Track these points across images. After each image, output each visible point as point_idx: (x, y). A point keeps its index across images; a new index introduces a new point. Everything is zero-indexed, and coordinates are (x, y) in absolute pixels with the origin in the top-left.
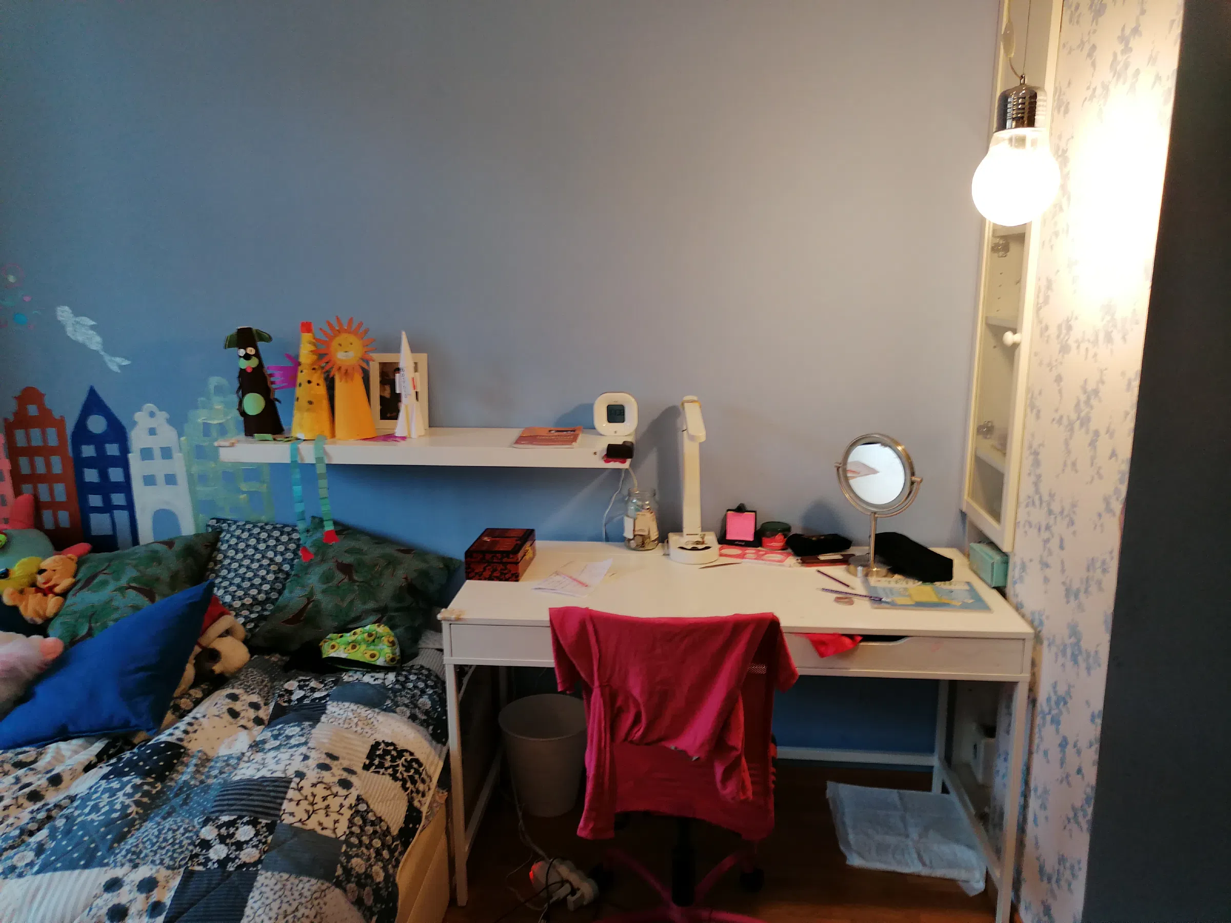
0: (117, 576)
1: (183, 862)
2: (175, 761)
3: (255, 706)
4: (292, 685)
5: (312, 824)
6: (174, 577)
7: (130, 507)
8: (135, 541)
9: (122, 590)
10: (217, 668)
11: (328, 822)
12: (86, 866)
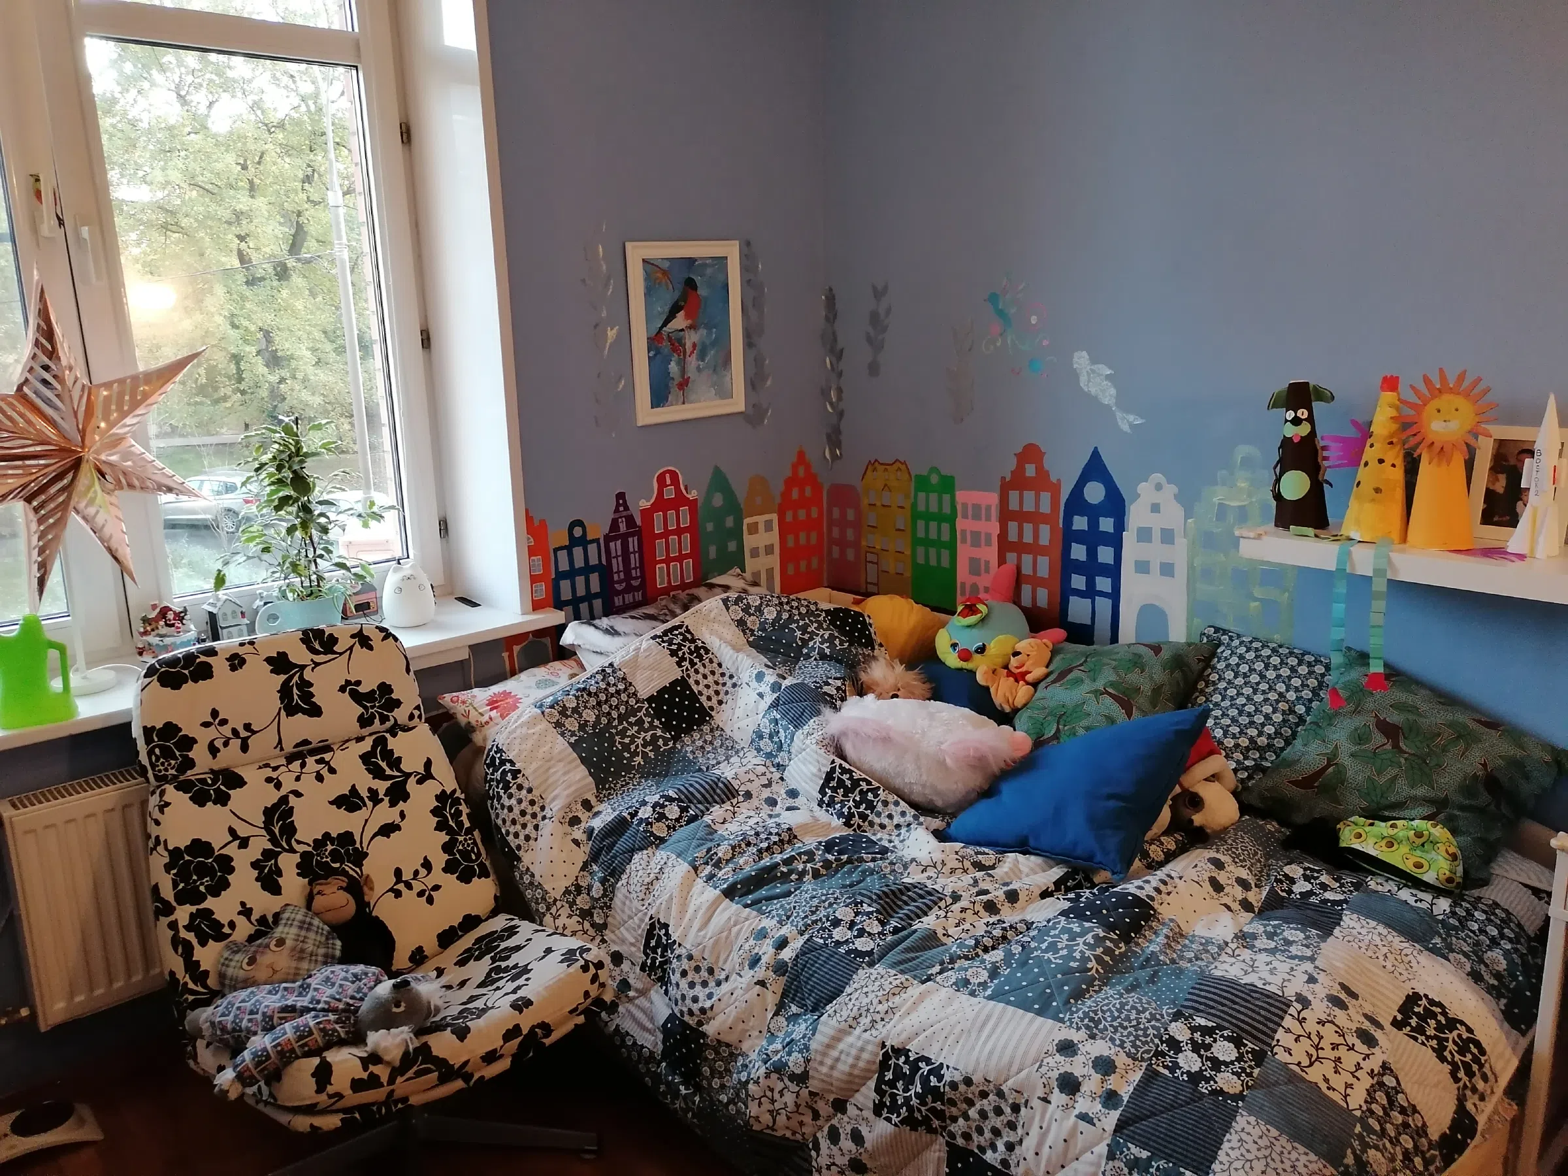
0: (1093, 674)
1: (1146, 1056)
2: (1143, 923)
3: (1243, 884)
4: (1295, 871)
5: (1314, 1075)
6: (1157, 690)
7: (1115, 596)
8: (1114, 639)
9: (1097, 693)
10: (1198, 819)
11: (1338, 1082)
12: (1039, 1013)
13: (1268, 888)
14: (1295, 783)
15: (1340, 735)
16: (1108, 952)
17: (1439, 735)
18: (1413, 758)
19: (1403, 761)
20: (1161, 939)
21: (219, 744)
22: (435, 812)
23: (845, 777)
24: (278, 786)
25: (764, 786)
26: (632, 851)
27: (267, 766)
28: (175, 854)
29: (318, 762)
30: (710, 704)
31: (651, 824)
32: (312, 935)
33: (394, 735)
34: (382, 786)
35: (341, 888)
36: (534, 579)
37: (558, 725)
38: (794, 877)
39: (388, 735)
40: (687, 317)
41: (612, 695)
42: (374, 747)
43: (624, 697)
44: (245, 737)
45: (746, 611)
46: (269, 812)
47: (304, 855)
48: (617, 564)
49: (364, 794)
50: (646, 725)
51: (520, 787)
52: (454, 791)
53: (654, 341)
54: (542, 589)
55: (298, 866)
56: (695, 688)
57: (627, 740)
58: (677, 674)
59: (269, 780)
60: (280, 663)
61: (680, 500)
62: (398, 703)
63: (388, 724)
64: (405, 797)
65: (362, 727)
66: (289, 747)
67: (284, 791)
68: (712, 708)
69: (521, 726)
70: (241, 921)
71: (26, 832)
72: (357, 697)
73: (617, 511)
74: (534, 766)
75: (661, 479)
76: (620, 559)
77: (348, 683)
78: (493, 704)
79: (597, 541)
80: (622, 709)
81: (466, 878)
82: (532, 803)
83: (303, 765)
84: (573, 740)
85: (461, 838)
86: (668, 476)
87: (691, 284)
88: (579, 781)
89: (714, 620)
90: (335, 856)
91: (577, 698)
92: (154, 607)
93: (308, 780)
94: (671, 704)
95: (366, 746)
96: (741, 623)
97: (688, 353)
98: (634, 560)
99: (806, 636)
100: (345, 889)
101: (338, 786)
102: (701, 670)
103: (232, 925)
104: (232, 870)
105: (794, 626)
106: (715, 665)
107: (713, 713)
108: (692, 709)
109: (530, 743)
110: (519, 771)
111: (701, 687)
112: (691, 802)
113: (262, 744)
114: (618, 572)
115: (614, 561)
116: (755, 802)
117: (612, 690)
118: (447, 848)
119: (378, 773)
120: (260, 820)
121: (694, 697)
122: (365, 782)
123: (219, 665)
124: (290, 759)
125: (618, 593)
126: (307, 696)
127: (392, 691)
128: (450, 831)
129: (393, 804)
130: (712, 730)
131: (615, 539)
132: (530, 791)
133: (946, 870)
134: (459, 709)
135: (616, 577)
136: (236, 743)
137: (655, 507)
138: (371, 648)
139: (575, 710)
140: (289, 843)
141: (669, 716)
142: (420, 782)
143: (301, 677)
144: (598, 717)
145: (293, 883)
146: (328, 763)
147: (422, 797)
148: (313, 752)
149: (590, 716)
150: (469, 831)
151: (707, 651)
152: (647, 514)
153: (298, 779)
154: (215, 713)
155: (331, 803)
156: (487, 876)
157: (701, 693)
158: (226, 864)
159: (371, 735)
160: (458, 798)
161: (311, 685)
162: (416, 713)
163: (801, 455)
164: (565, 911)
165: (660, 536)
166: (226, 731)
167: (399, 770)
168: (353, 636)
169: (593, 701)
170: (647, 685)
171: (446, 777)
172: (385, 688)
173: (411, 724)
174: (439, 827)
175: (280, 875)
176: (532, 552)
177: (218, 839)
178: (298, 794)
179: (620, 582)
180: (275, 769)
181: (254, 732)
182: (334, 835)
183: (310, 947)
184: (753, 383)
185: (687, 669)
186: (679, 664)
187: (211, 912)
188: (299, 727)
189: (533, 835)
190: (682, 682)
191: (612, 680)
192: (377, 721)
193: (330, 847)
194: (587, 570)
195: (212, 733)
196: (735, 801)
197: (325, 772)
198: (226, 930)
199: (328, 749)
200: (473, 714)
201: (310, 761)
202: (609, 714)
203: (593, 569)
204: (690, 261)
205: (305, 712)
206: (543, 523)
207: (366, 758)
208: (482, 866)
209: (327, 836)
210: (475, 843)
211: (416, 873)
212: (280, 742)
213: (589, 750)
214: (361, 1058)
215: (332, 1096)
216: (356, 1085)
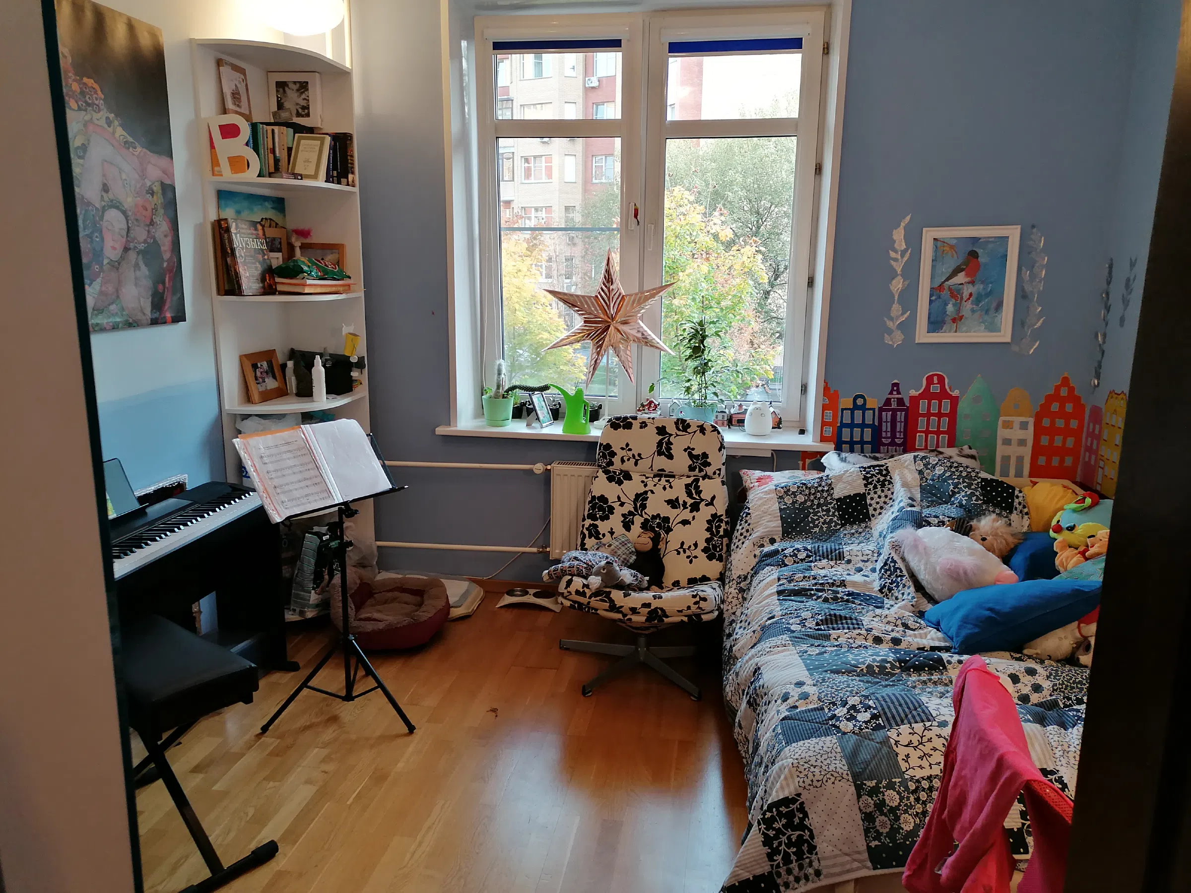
1: (826, 701)
3: (1037, 688)
12: (808, 670)
13: (1054, 697)
20: (924, 678)
21: (625, 458)
22: (708, 522)
23: (892, 564)
24: (646, 486)
25: (863, 561)
26: (768, 565)
27: (645, 475)
28: (593, 498)
29: (667, 481)
30: (874, 512)
31: (786, 557)
32: (623, 548)
33: (703, 479)
34: (690, 501)
35: (650, 537)
36: (824, 424)
37: (781, 497)
38: (815, 597)
39: (701, 479)
40: (967, 275)
41: (819, 491)
42: (692, 482)
43: (825, 494)
44: (637, 459)
45: (925, 465)
46: (638, 496)
47: (646, 520)
48: (886, 427)
49: (681, 502)
50: (831, 513)
51: (746, 522)
52: (722, 515)
54: (829, 431)
55: (642, 523)
56: (868, 501)
57: (815, 518)
58: (862, 490)
59: (643, 482)
60: (661, 430)
61: (943, 394)
62: (709, 464)
63: (703, 474)
64: (698, 510)
65: (690, 471)
66: (655, 469)
67: (647, 489)
68: (873, 515)
69: (762, 493)
70: (608, 535)
71: (557, 475)
72: (691, 456)
73: (891, 393)
74: (757, 513)
75: (930, 380)
76: (889, 424)
77: (689, 448)
78: (759, 480)
79: (874, 410)
80: (822, 501)
81: (710, 558)
82: (747, 531)
83: (659, 480)
84: (782, 507)
85: (715, 539)
86: (935, 379)
87: (974, 255)
88: (774, 527)
89: (907, 467)
90: (659, 525)
91: (798, 487)
92: (648, 400)
93: (659, 488)
94: (849, 505)
95: (689, 481)
96: (921, 472)
97: (965, 299)
98: (900, 427)
99: (956, 490)
100: (651, 539)
101: (671, 495)
102: (879, 493)
103: (604, 535)
104: (613, 513)
105: (950, 482)
106: (890, 492)
107: (872, 519)
108: (860, 512)
109: (761, 501)
110: (749, 514)
111: (873, 502)
112: (815, 554)
113: (644, 464)
114: (900, 432)
115: (884, 424)
116: (850, 566)
117: (820, 489)
118: (708, 541)
119: (690, 495)
120: (633, 497)
121: (866, 506)
122: (683, 497)
123: (636, 424)
124: (655, 476)
125: (885, 445)
126: (669, 449)
127: (708, 458)
128: (712, 534)
129: (691, 511)
130: (866, 527)
131: (888, 410)
132: (749, 525)
133: (885, 620)
134: (745, 478)
135: (884, 434)
136: (633, 461)
137: (922, 396)
138: (704, 434)
139: (794, 493)
140: (641, 512)
141: (845, 512)
142: (707, 505)
143: (669, 439)
144: (806, 501)
145: (636, 528)
146: (670, 483)
147: (705, 513)
148: (666, 476)
149: (801, 498)
150: (721, 537)
151: (890, 483)
152: (915, 400)
153: (655, 485)
154: (627, 445)
155: (665, 501)
156: (721, 561)
157: (871, 505)
158: (611, 510)
159: (694, 476)
160: (722, 520)
161: (672, 444)
162: (718, 472)
163: (1065, 381)
164: (734, 586)
165: (923, 415)
166: (630, 454)
167: (699, 496)
168: (698, 427)
169: (807, 492)
170: (840, 492)
171: (721, 507)
172: (705, 455)
173: (714, 476)
174: (708, 530)
175: (633, 524)
176: (825, 407)
177: (612, 499)
178: (652, 492)
179: (886, 438)
180: (647, 478)
181: (642, 458)
182: (662, 516)
183: (619, 552)
184: (1019, 323)
185: (870, 490)
186: (866, 485)
187: (598, 527)
188: (662, 462)
189: (740, 546)
190: (863, 496)
191: (823, 484)
192: (697, 470)
193: (658, 521)
194: (863, 426)
195: (624, 453)
196: (838, 562)
197: (667, 487)
198: (601, 536)
199: (673, 476)
200: (749, 481)
201: (663, 479)
202: (813, 501)
203: (868, 426)
204: (975, 240)
205: (666, 456)
206: (836, 392)
207: (687, 486)
208: (721, 556)
209: (658, 515)
210: (722, 544)
211: (690, 547)
212: (652, 466)
213: (789, 516)
214: (584, 584)
215: (568, 592)
216: (577, 592)
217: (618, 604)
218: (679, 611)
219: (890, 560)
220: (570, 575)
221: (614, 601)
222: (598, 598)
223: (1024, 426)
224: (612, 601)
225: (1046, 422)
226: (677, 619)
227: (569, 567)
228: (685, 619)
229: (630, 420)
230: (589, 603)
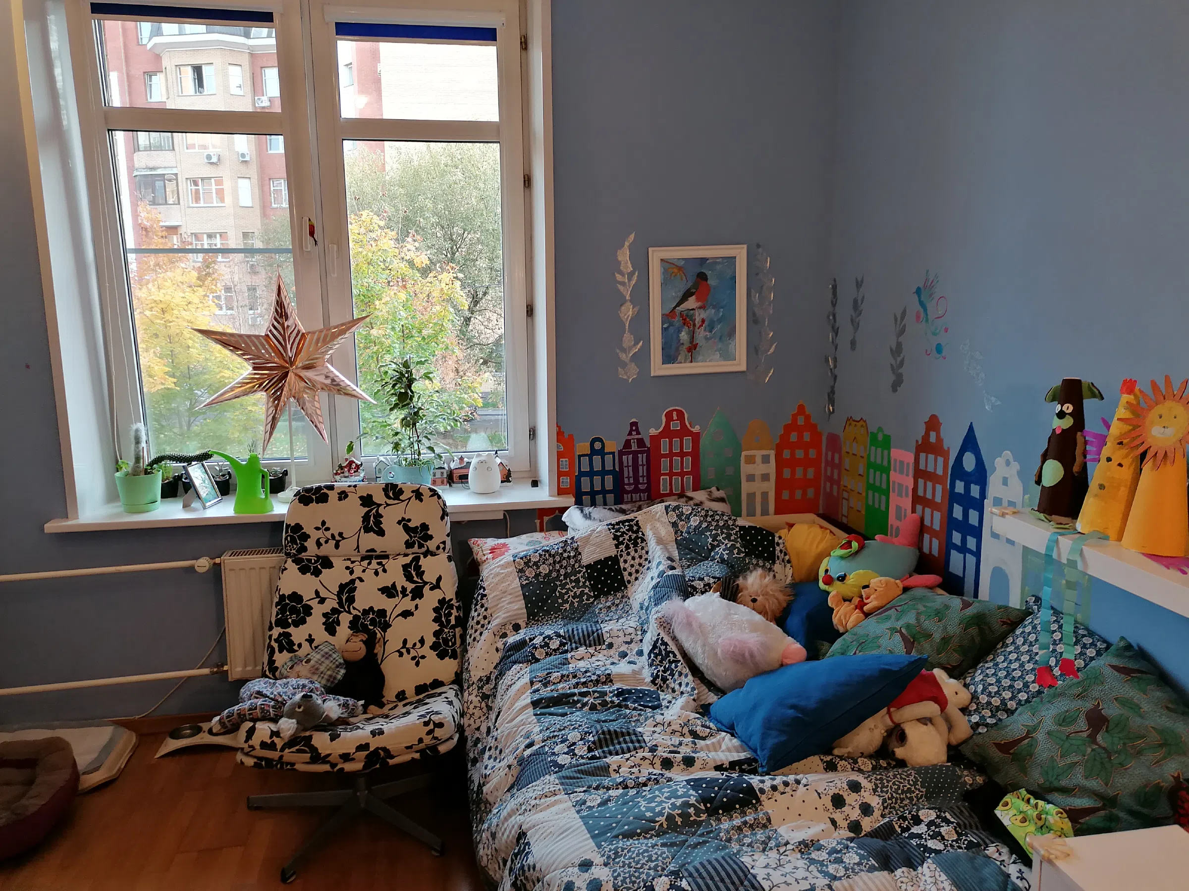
0: (901, 614)
2: (737, 806)
3: (866, 809)
4: (928, 815)
6: (945, 640)
7: (977, 554)
8: (976, 592)
9: (893, 630)
12: (593, 837)
13: (887, 819)
14: (998, 746)
15: (1049, 713)
16: (685, 816)
17: (1143, 737)
18: (1100, 750)
19: (1089, 750)
20: (737, 822)
21: (322, 541)
22: (436, 610)
23: (663, 647)
24: (352, 573)
25: (627, 643)
26: (515, 663)
27: (349, 559)
28: (282, 597)
29: (378, 564)
30: (629, 578)
31: (536, 648)
32: (327, 662)
33: (425, 557)
34: (410, 586)
35: (362, 641)
36: (560, 474)
37: (521, 571)
38: (579, 705)
39: (422, 556)
40: (698, 300)
41: (564, 559)
42: (412, 562)
43: (572, 561)
44: (338, 540)
45: (679, 516)
46: (342, 587)
47: (356, 617)
48: (628, 472)
49: (399, 589)
50: (581, 584)
51: (482, 606)
52: (451, 600)
53: (668, 317)
54: (566, 482)
55: (351, 622)
56: (622, 565)
57: (564, 591)
58: (613, 552)
59: (347, 568)
60: (367, 501)
61: (684, 431)
62: (431, 537)
63: (424, 550)
64: (421, 596)
65: (407, 548)
66: (363, 551)
67: (354, 576)
68: (629, 582)
69: (498, 567)
70: (306, 645)
71: (231, 570)
72: (407, 529)
73: (630, 434)
74: (494, 594)
75: (669, 416)
76: (631, 468)
77: (403, 519)
78: (492, 550)
79: (613, 453)
80: (569, 570)
81: (441, 656)
82: (485, 617)
83: (369, 564)
84: (524, 583)
85: (446, 630)
86: (675, 414)
87: (702, 277)
88: (518, 609)
89: (658, 520)
90: (373, 622)
91: (540, 555)
92: (346, 460)
93: (370, 573)
94: (601, 572)
95: (408, 560)
96: (674, 525)
97: (698, 326)
98: (642, 471)
99: (716, 543)
100: (365, 642)
101: (385, 580)
102: (632, 553)
103: (300, 646)
104: (310, 614)
105: (708, 534)
106: (644, 552)
107: (629, 586)
108: (614, 579)
109: (498, 578)
110: (485, 595)
111: (627, 566)
112: (570, 641)
113: (347, 546)
114: (643, 476)
115: (625, 469)
116: (612, 652)
117: (565, 555)
118: (436, 634)
119: (409, 578)
120: (336, 590)
121: (619, 572)
122: (401, 582)
123: (333, 496)
124: (363, 559)
125: (628, 492)
126: (378, 523)
127: (428, 529)
128: (441, 625)
129: (413, 599)
130: (623, 597)
131: (628, 453)
132: (486, 610)
133: (669, 730)
134: (475, 549)
135: (626, 481)
136: (332, 543)
137: (662, 435)
138: (421, 500)
139: (536, 564)
140: (349, 608)
141: (597, 580)
142: (432, 589)
143: (377, 511)
144: (550, 571)
145: (344, 630)
146: (383, 566)
147: (431, 599)
148: (377, 557)
149: (544, 569)
150: (453, 627)
151: (643, 540)
152: (655, 439)
153: (364, 571)
154: (324, 523)
155: (379, 590)
156: (455, 658)
157: (625, 569)
158: (308, 610)
159: (413, 553)
160: (453, 605)
161: (382, 516)
162: (442, 546)
163: (801, 409)
164: (475, 692)
165: (665, 456)
166: (328, 534)
167: (422, 579)
168: (413, 492)
169: (551, 560)
170: (589, 556)
171: (449, 589)
172: (425, 527)
173: (438, 552)
174: (435, 620)
175: (339, 624)
176: (560, 455)
177: (307, 595)
178: (361, 580)
179: (629, 484)
180: (353, 562)
181: (344, 538)
182: (376, 609)
183: (322, 668)
184: (753, 349)
185: (622, 551)
186: (617, 546)
187: (290, 635)
188: (370, 541)
189: (477, 639)
190: (615, 560)
191: (568, 549)
192: (416, 546)
193: (371, 616)
194: (603, 473)
195: (319, 534)
196: (598, 648)
197: (380, 570)
198: (296, 647)
199: (387, 557)
200: (480, 553)
201: (374, 562)
202: (559, 571)
203: (609, 473)
204: (703, 261)
205: (375, 532)
206: (571, 437)
207: (405, 567)
208: (454, 651)
209: (371, 608)
210: (454, 636)
211: (415, 644)
212: (358, 547)
213: (534, 593)
214: (272, 731)
215: (250, 746)
216: (264, 745)
217: (323, 752)
218: (407, 748)
219: (660, 642)
220: (251, 720)
221: (316, 749)
222: (294, 749)
223: (766, 459)
224: (314, 750)
225: (786, 454)
226: (407, 757)
227: (250, 709)
228: (417, 756)
229: (325, 491)
230: (281, 757)
